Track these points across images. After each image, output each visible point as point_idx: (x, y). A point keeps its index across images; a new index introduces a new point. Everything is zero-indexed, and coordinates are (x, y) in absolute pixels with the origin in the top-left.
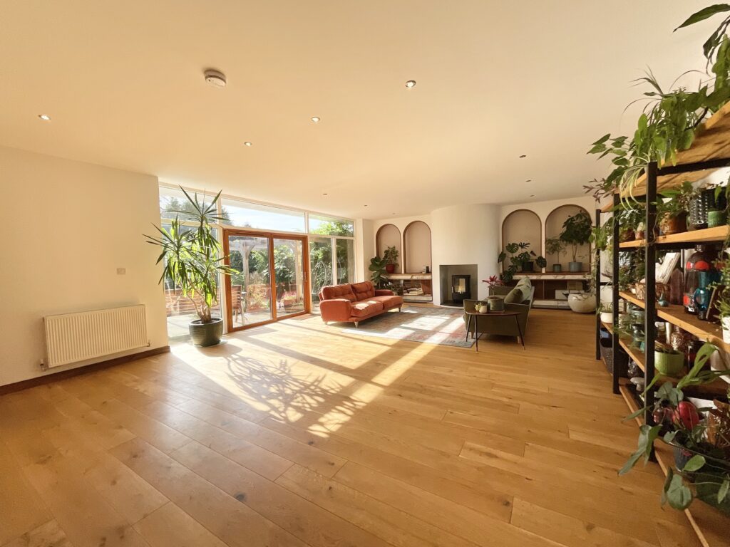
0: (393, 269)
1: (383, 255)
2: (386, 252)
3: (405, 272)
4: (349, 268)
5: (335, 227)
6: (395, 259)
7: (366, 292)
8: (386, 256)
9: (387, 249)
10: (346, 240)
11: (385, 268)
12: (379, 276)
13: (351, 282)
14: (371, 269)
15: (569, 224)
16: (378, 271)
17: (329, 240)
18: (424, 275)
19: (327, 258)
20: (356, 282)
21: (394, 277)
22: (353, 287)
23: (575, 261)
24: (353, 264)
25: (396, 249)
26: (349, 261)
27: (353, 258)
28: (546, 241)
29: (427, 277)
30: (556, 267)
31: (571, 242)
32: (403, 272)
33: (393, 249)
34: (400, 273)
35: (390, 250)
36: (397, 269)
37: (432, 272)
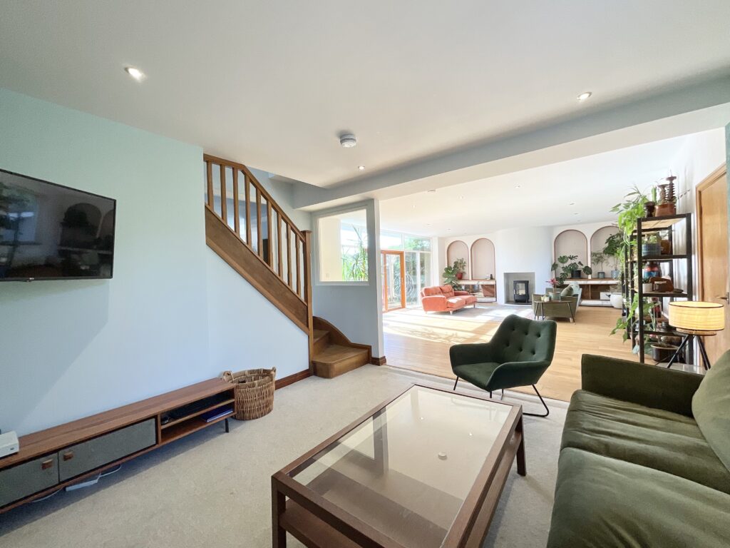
0: (461, 277)
1: (452, 265)
2: (456, 263)
3: (472, 279)
6: (463, 269)
7: (448, 293)
8: (455, 266)
9: (456, 260)
10: (426, 254)
11: (455, 276)
12: (451, 282)
14: (444, 276)
15: (610, 241)
16: (449, 278)
17: (415, 254)
18: (489, 281)
21: (464, 283)
22: (441, 289)
23: (616, 270)
24: (429, 273)
25: (464, 261)
28: (591, 254)
29: (492, 283)
30: (600, 274)
31: (611, 255)
32: (470, 279)
33: (462, 260)
34: (468, 280)
35: (459, 261)
36: (465, 277)
37: (496, 278)
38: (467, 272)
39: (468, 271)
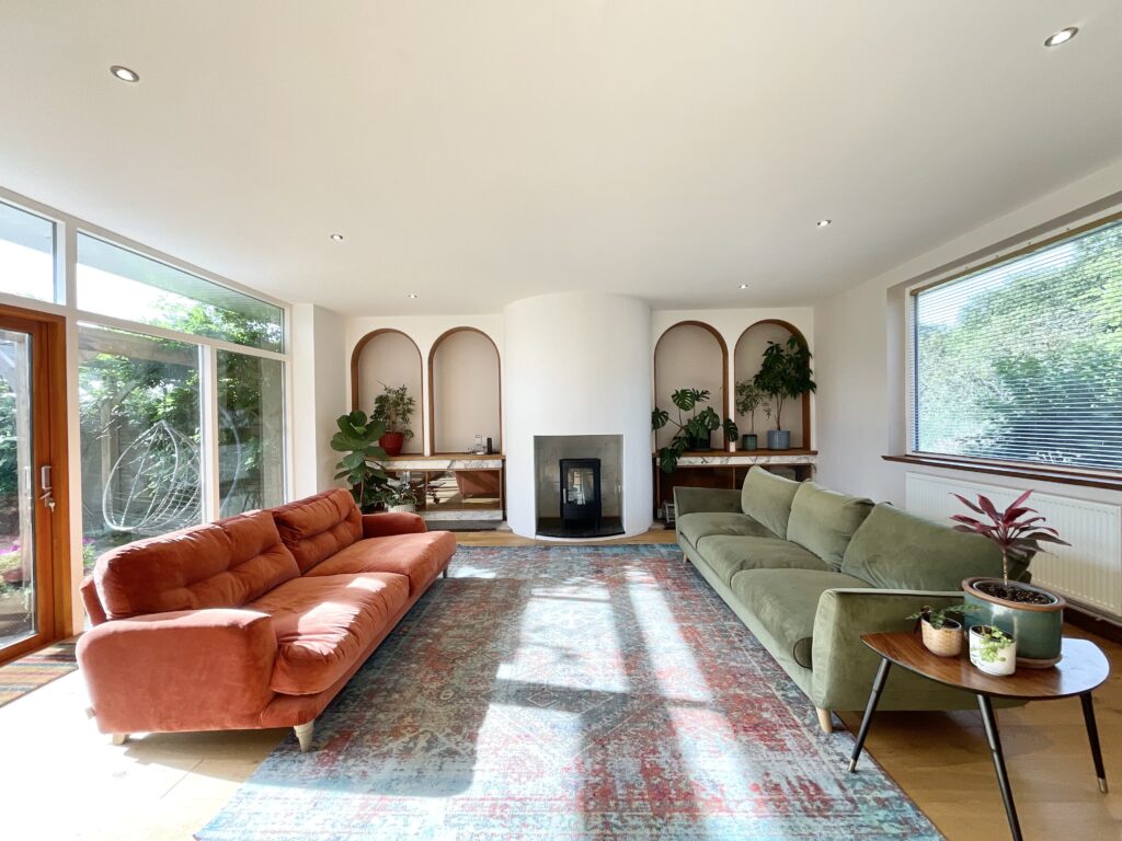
0: (397, 445)
1: (370, 409)
2: (381, 400)
3: (433, 454)
4: (266, 443)
5: (217, 319)
6: (406, 421)
7: (332, 529)
8: (379, 412)
9: (384, 393)
10: (256, 360)
11: (376, 444)
12: (363, 465)
13: (273, 502)
14: (337, 445)
15: (773, 354)
16: (355, 451)
17: (191, 353)
18: (482, 458)
19: (185, 415)
20: (290, 498)
21: (404, 465)
22: (281, 520)
23: (779, 429)
24: (280, 431)
25: (408, 394)
26: (266, 421)
27: (279, 413)
28: (736, 387)
29: (493, 464)
30: (749, 440)
31: (774, 391)
32: (427, 452)
33: (401, 393)
34: (420, 455)
35: (392, 396)
36: (412, 445)
37: (504, 451)
38: (417, 433)
39: (420, 427)
